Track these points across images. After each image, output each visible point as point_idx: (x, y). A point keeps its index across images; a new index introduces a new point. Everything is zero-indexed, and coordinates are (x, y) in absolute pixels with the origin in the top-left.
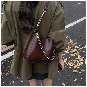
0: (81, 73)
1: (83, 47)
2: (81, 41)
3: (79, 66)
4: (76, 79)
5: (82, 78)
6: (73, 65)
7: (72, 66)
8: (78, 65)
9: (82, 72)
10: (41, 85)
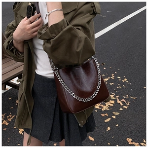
0: (114, 117)
1: (109, 78)
2: (105, 68)
3: (110, 107)
4: (109, 128)
5: (117, 125)
6: (100, 107)
7: (98, 107)
8: (107, 106)
9: (116, 116)
10: (55, 144)
